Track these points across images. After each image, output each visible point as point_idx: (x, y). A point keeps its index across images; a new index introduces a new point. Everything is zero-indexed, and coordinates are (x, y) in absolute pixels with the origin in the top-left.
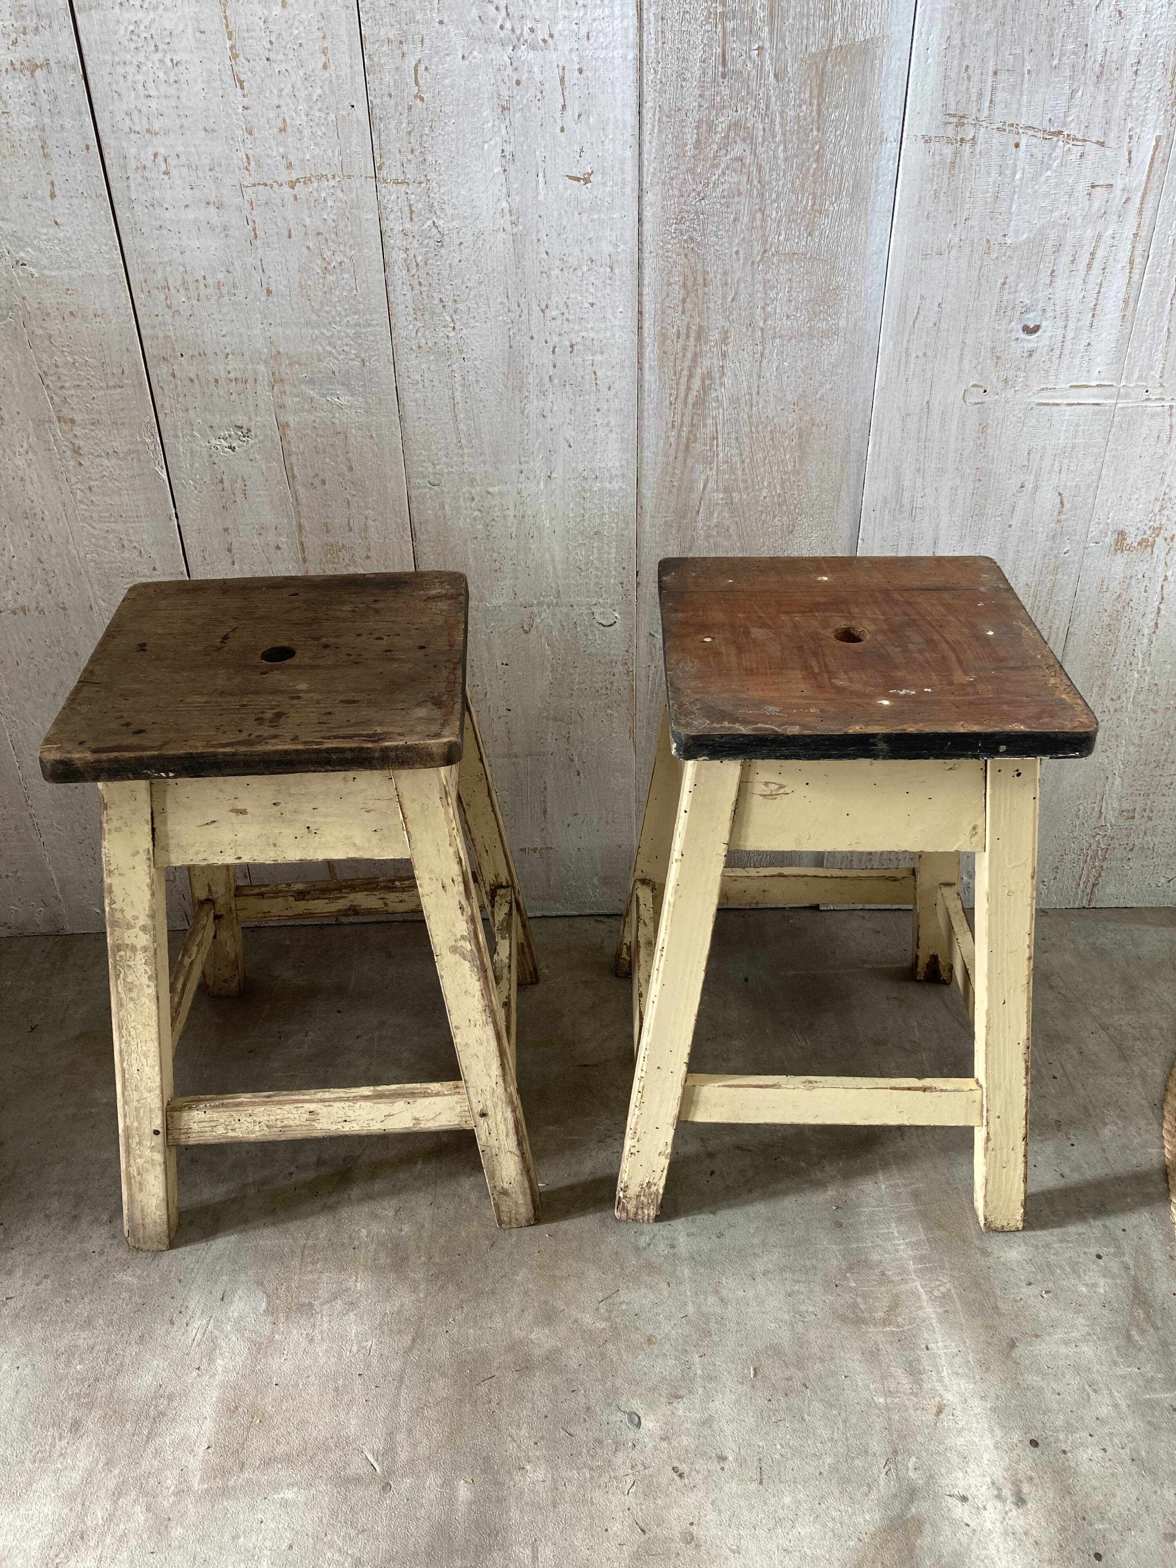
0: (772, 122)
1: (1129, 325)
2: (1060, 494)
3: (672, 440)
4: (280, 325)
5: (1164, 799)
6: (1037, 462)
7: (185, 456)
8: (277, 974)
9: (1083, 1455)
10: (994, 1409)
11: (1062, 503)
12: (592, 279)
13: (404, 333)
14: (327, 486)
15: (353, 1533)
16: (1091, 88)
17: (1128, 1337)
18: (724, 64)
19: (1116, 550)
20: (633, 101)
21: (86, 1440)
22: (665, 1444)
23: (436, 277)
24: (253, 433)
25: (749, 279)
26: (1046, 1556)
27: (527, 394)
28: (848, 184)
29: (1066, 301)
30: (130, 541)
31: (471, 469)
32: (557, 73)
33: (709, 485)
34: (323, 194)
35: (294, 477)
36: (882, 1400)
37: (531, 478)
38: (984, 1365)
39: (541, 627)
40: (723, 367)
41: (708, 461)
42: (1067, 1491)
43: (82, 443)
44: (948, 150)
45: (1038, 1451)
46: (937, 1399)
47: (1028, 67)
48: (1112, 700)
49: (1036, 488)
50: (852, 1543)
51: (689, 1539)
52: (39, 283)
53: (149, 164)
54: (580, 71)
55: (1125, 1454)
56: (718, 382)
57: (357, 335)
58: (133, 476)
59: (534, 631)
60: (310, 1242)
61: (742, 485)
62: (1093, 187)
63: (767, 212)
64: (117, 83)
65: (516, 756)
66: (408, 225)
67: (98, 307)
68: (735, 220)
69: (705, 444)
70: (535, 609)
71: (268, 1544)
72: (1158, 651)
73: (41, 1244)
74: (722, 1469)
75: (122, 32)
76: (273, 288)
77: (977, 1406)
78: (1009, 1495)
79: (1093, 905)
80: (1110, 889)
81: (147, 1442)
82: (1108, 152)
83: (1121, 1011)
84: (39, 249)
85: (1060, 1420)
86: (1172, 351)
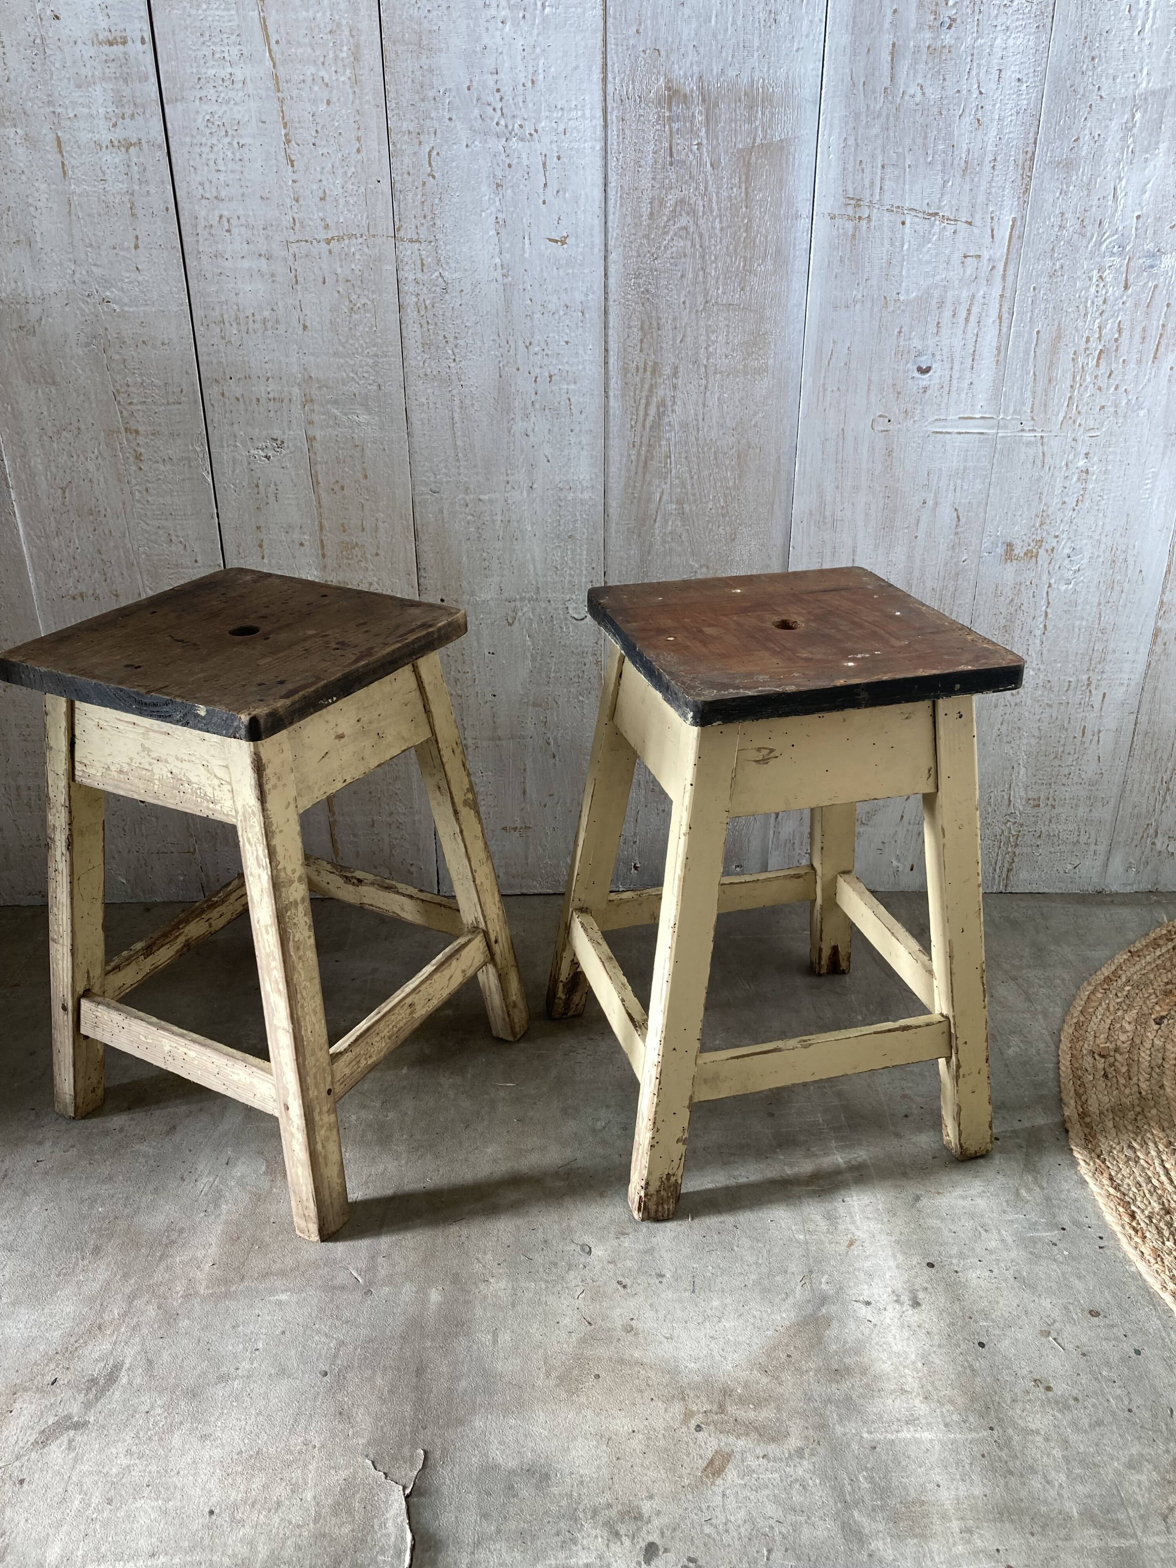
0: (710, 200)
1: (1002, 368)
2: (956, 510)
3: (633, 457)
4: (313, 355)
5: (1064, 788)
6: (935, 482)
7: (228, 461)
9: (972, 1275)
10: (897, 1242)
11: (958, 517)
12: (567, 322)
13: (413, 363)
14: (345, 492)
15: (338, 1323)
16: (959, 180)
17: (1017, 1194)
18: (671, 155)
19: (1006, 560)
20: (600, 181)
21: (105, 1261)
22: (611, 1266)
23: (441, 317)
24: (285, 445)
25: (694, 324)
26: (936, 1342)
27: (513, 416)
28: (772, 250)
29: (951, 347)
30: (177, 536)
31: (466, 479)
32: (540, 159)
33: (665, 497)
34: (353, 250)
35: (318, 483)
36: (801, 1237)
37: (516, 488)
38: (892, 1212)
39: (523, 620)
40: (674, 397)
41: (663, 477)
42: (958, 1299)
43: (142, 450)
44: (849, 225)
45: (933, 1270)
46: (850, 1236)
47: (908, 163)
49: (936, 504)
50: (769, 1333)
51: (629, 1329)
52: (119, 317)
53: (215, 223)
54: (559, 158)
55: (1009, 1274)
56: (670, 409)
57: (376, 364)
58: (183, 480)
59: (516, 623)
61: (691, 498)
62: (965, 257)
63: (707, 270)
64: (194, 160)
65: (500, 739)
66: (419, 275)
67: (165, 337)
68: (682, 276)
69: (660, 462)
70: (518, 604)
71: (264, 1331)
72: (1049, 651)
74: (661, 1282)
75: (200, 120)
76: (308, 324)
77: (884, 1239)
78: (906, 1299)
79: (1009, 890)
80: (1023, 875)
81: (160, 1261)
82: (975, 230)
83: (1029, 967)
84: (122, 290)
85: (954, 1251)
86: (1039, 390)
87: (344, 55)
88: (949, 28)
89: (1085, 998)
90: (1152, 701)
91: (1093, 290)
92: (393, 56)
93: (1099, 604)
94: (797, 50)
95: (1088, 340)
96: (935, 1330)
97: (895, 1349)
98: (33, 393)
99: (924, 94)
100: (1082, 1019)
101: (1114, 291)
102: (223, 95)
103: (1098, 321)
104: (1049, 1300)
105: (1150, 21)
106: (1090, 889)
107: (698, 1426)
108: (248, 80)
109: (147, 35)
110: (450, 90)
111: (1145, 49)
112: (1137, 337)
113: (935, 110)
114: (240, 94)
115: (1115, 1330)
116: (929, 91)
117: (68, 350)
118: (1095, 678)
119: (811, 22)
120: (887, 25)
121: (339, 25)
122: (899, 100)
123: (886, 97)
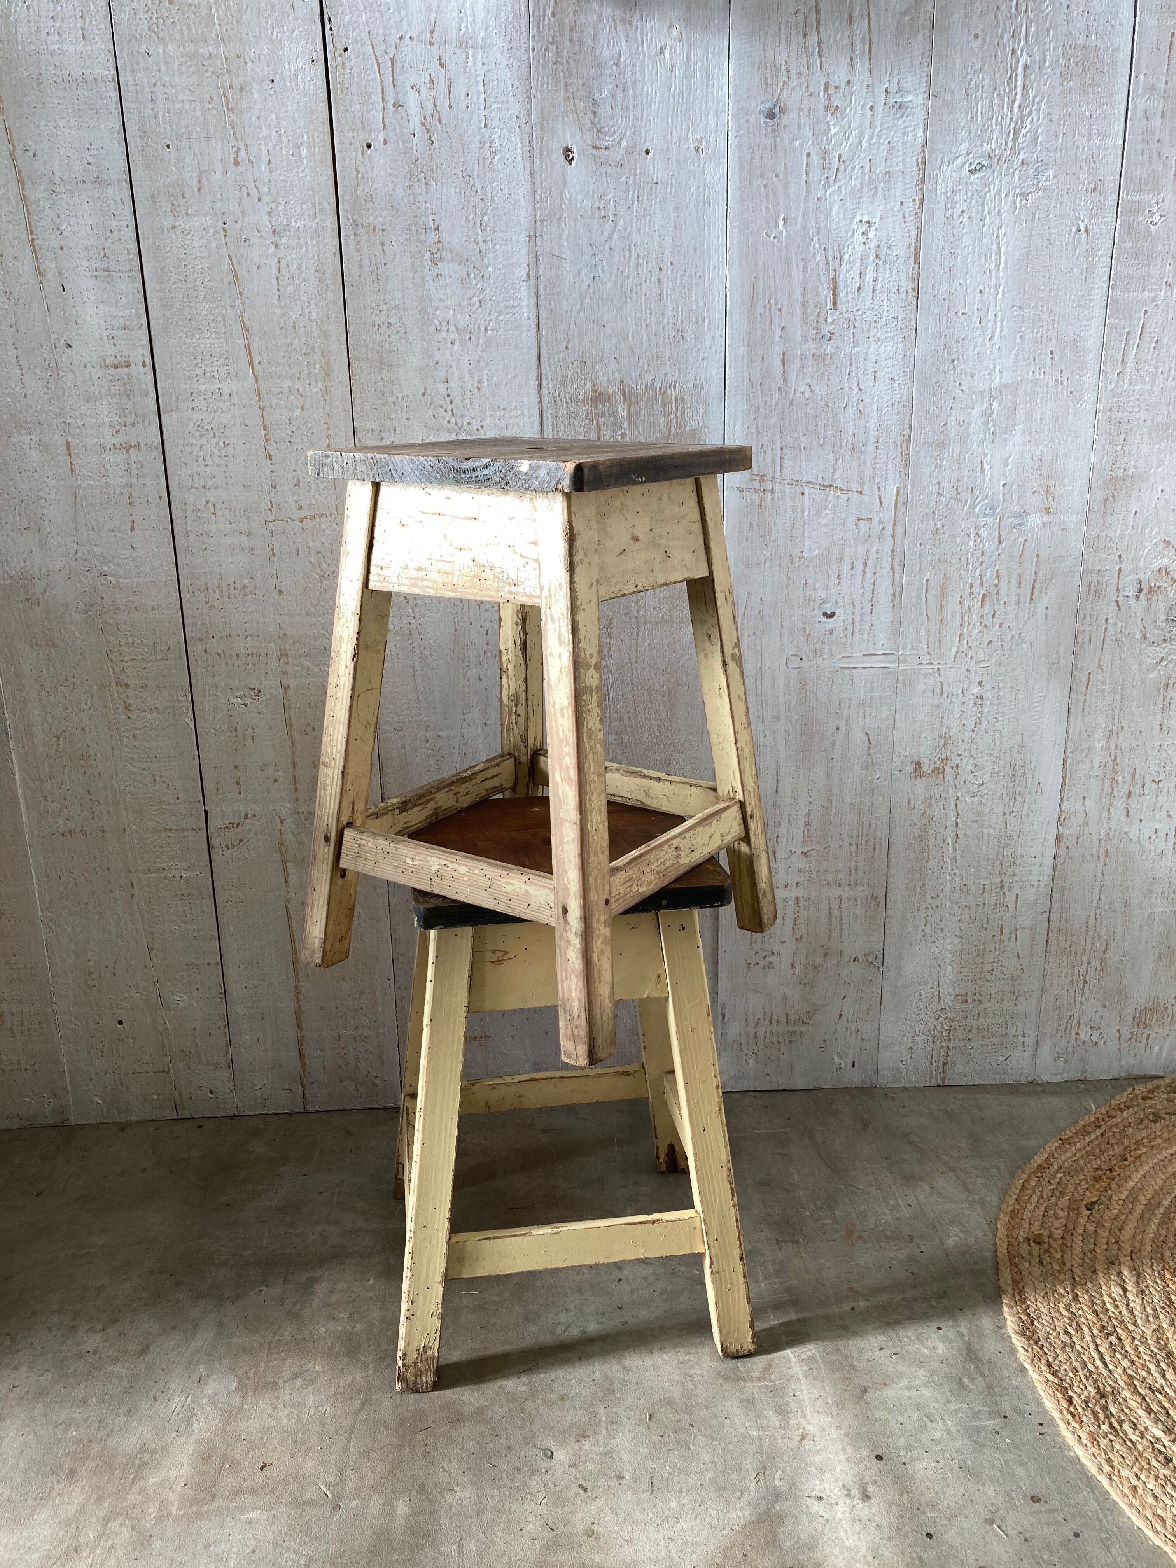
1: (898, 612)
2: (867, 734)
4: (287, 615)
5: (988, 984)
6: (846, 710)
7: (209, 710)
8: (252, 1149)
9: (920, 1466)
10: (847, 1435)
11: (869, 740)
15: (307, 1539)
16: (848, 458)
17: (961, 1383)
19: (916, 777)
21: (80, 1484)
22: (572, 1470)
24: (262, 693)
26: (886, 1535)
27: (467, 663)
29: (852, 595)
30: (161, 776)
31: (426, 719)
34: (323, 526)
35: (291, 726)
36: (755, 1433)
37: (472, 724)
38: (840, 1405)
40: (610, 644)
42: (905, 1491)
43: (132, 702)
44: (756, 497)
45: (882, 1463)
46: (801, 1430)
47: (803, 445)
48: (933, 898)
49: (848, 729)
50: (726, 1532)
51: (590, 1533)
52: (114, 588)
53: (202, 508)
55: (955, 1464)
56: (606, 654)
58: (168, 726)
60: (276, 1339)
62: (858, 520)
64: (186, 457)
67: (155, 603)
71: (235, 1550)
72: (962, 857)
73: (43, 1348)
74: (620, 1484)
75: (192, 426)
76: (283, 589)
77: (833, 1433)
78: (857, 1492)
79: (946, 1082)
80: (959, 1068)
81: (133, 1483)
82: (865, 498)
83: (967, 1157)
84: (118, 565)
85: (902, 1442)
86: (933, 629)
87: (317, 371)
88: (830, 339)
89: (1019, 1187)
90: (1061, 900)
91: (972, 544)
92: (359, 371)
93: (1004, 814)
94: (703, 359)
95: (971, 586)
96: (884, 1523)
97: (847, 1543)
98: (34, 654)
99: (812, 391)
100: (1017, 1207)
101: (990, 545)
102: (212, 405)
103: (978, 570)
104: (992, 1489)
105: (998, 330)
106: (1023, 1080)
108: (234, 394)
109: (148, 360)
110: (408, 396)
111: (996, 352)
112: (1014, 583)
113: (823, 403)
114: (227, 404)
115: (1055, 1514)
116: (816, 389)
117: (68, 617)
118: (1007, 880)
119: (713, 337)
120: (777, 339)
121: (312, 348)
122: (791, 396)
123: (780, 394)
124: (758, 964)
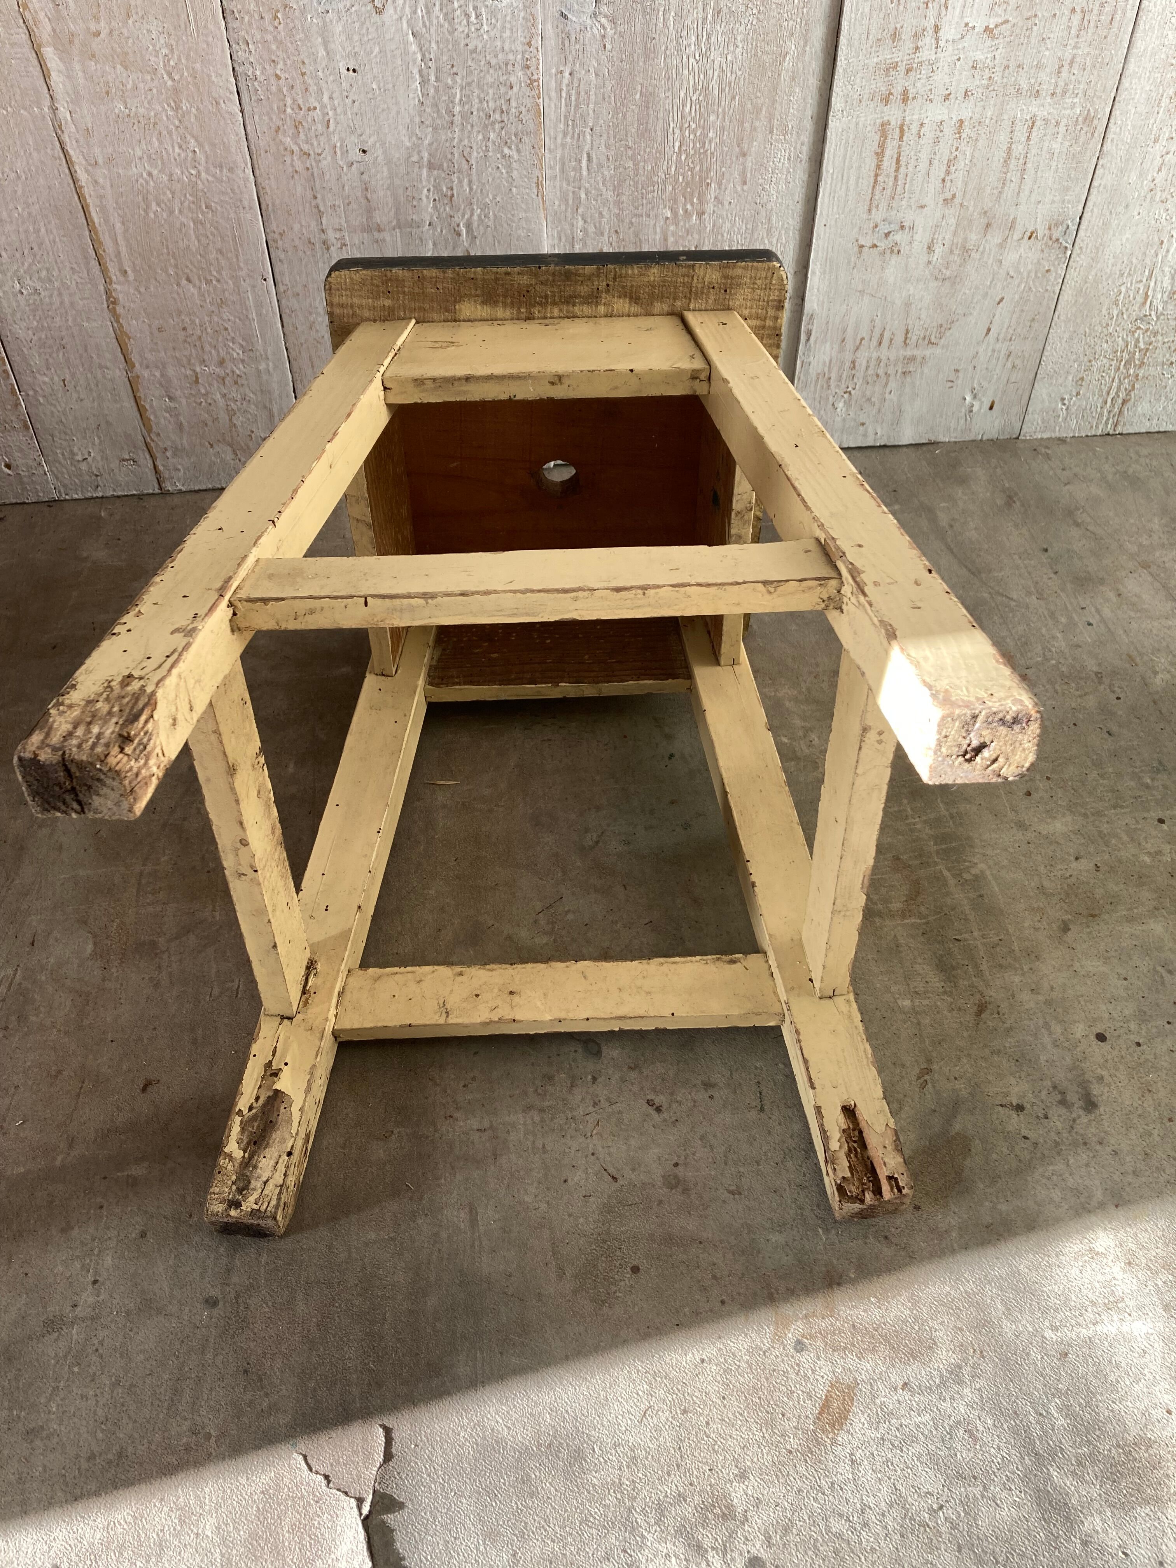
8: (85, 554)
9: (1162, 1046)
10: (1049, 1003)
22: (634, 1075)
26: (1128, 1165)
36: (907, 1003)
38: (1033, 953)
42: (1147, 1089)
45: (1107, 1046)
46: (977, 997)
60: (149, 868)
65: (379, 230)
74: (711, 1097)
79: (1119, 430)
80: (1144, 407)
83: (1163, 546)
85: (1130, 1008)
96: (1124, 1146)
107: (799, 1342)
124: (875, 246)
